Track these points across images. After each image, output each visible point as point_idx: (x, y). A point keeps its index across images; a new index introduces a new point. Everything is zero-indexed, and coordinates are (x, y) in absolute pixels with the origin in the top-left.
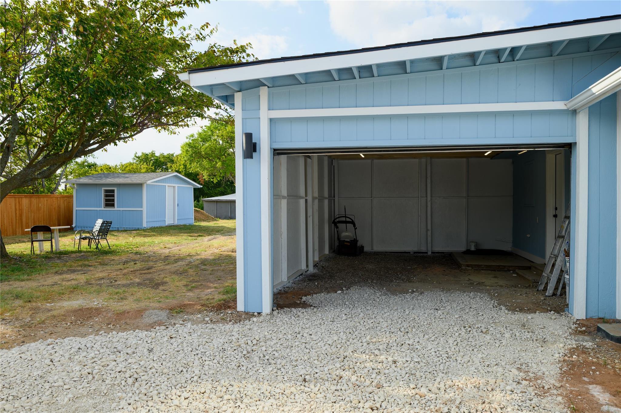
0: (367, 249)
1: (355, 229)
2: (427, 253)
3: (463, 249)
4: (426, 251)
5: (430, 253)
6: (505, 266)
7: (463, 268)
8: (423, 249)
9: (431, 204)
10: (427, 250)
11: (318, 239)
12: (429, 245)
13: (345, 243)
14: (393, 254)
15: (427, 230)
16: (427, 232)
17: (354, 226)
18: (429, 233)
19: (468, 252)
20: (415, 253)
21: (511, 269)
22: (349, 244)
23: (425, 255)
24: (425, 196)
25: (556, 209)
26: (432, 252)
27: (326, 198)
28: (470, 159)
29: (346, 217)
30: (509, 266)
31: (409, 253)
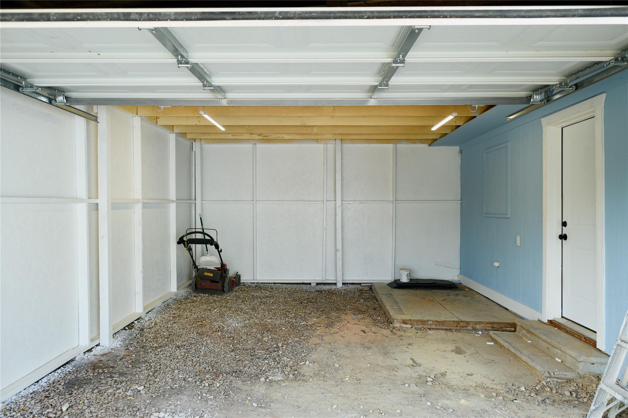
0: (245, 279)
1: (220, 252)
2: (335, 284)
3: (389, 278)
4: (335, 282)
5: (340, 285)
6: (468, 323)
7: (397, 325)
8: (330, 278)
9: (342, 211)
10: (336, 280)
11: (141, 274)
12: (340, 273)
13: (206, 274)
14: (285, 286)
15: (336, 250)
16: (336, 253)
17: (217, 247)
18: (339, 254)
19: (397, 285)
20: (318, 284)
21: (478, 327)
22: (212, 275)
23: (333, 287)
24: (333, 199)
25: (564, 224)
26: (343, 284)
27: (173, 201)
28: (399, 145)
29: (203, 233)
30: (476, 323)
31: (310, 284)
